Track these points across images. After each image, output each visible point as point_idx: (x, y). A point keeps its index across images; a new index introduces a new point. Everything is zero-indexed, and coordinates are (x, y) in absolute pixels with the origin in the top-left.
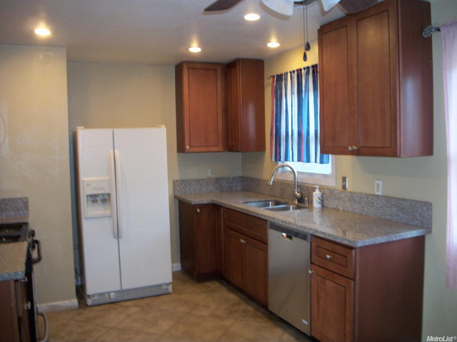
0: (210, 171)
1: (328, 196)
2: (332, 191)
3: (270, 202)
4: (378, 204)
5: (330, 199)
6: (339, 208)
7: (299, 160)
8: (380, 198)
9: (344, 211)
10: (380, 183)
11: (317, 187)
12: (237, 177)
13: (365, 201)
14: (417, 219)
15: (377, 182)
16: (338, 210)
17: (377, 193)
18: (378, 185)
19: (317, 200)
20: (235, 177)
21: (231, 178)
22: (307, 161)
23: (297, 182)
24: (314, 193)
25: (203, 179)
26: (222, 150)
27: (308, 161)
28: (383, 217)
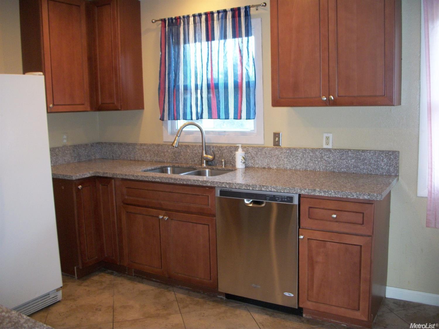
0: (65, 137)
1: (253, 155)
2: (259, 149)
3: (169, 168)
4: (329, 157)
5: (257, 158)
6: (271, 166)
7: (210, 117)
8: (332, 151)
9: (278, 170)
10: (331, 136)
11: (240, 145)
12: (95, 143)
13: (310, 156)
14: (382, 168)
15: (325, 135)
16: (269, 168)
17: (325, 146)
18: (327, 138)
19: (242, 160)
20: (93, 143)
21: (90, 144)
22: (225, 117)
23: (205, 143)
24: (237, 152)
25: (58, 148)
26: (89, 109)
27: (227, 118)
28: (336, 170)
